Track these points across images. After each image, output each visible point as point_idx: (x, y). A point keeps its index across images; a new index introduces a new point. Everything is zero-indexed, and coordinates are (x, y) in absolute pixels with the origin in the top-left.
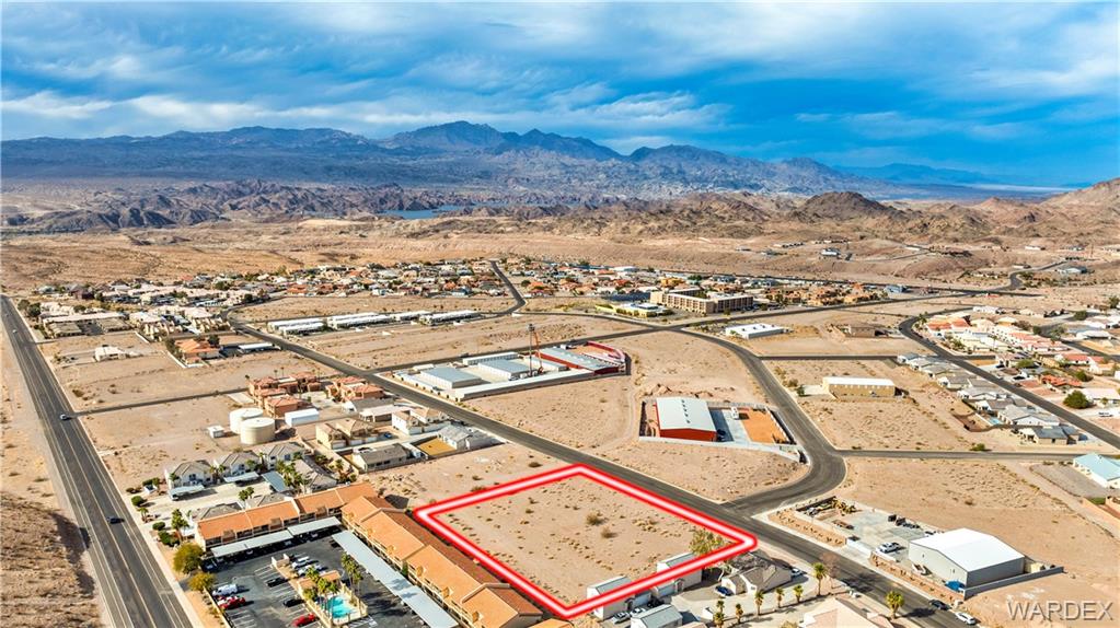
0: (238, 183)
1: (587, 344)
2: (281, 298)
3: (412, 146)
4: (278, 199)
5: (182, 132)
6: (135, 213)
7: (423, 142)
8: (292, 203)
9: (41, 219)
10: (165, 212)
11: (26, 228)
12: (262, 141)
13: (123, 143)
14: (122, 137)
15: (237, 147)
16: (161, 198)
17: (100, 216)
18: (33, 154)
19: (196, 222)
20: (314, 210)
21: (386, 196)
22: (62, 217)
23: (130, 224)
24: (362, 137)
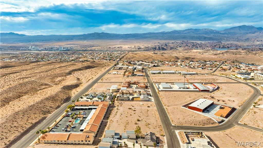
0: (182, 41)
1: (212, 84)
2: (162, 66)
3: (228, 32)
4: (190, 45)
5: (175, 30)
6: (159, 48)
7: (232, 31)
8: (193, 46)
9: (143, 48)
10: (165, 48)
11: (140, 50)
12: (191, 32)
13: (163, 33)
14: (163, 32)
15: (186, 33)
16: (166, 44)
17: (153, 48)
18: (146, 36)
19: (171, 50)
20: (198, 48)
21: (216, 45)
22: (146, 48)
23: (158, 50)
24: (215, 30)
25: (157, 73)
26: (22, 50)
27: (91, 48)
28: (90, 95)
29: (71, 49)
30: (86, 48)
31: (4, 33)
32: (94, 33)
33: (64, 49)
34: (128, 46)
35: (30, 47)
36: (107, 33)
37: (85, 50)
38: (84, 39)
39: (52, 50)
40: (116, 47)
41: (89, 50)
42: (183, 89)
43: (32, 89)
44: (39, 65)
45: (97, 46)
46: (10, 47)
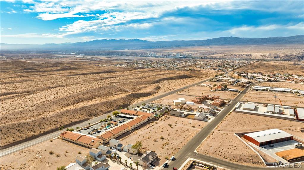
2: (284, 81)
9: (282, 57)
11: (277, 59)
17: (298, 57)
18: (294, 40)
22: (288, 56)
25: (262, 90)
26: (141, 56)
27: (211, 56)
28: (147, 105)
29: (189, 56)
30: (206, 55)
31: (130, 40)
32: (220, 38)
33: (181, 56)
34: (261, 54)
35: (149, 53)
36: (237, 38)
37: (204, 57)
38: (207, 45)
39: (168, 57)
40: (243, 55)
41: (209, 57)
42: (272, 113)
43: (107, 93)
44: (140, 71)
45: (220, 54)
46: (132, 53)
